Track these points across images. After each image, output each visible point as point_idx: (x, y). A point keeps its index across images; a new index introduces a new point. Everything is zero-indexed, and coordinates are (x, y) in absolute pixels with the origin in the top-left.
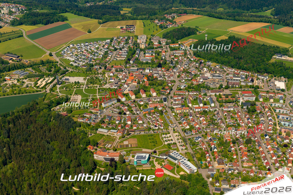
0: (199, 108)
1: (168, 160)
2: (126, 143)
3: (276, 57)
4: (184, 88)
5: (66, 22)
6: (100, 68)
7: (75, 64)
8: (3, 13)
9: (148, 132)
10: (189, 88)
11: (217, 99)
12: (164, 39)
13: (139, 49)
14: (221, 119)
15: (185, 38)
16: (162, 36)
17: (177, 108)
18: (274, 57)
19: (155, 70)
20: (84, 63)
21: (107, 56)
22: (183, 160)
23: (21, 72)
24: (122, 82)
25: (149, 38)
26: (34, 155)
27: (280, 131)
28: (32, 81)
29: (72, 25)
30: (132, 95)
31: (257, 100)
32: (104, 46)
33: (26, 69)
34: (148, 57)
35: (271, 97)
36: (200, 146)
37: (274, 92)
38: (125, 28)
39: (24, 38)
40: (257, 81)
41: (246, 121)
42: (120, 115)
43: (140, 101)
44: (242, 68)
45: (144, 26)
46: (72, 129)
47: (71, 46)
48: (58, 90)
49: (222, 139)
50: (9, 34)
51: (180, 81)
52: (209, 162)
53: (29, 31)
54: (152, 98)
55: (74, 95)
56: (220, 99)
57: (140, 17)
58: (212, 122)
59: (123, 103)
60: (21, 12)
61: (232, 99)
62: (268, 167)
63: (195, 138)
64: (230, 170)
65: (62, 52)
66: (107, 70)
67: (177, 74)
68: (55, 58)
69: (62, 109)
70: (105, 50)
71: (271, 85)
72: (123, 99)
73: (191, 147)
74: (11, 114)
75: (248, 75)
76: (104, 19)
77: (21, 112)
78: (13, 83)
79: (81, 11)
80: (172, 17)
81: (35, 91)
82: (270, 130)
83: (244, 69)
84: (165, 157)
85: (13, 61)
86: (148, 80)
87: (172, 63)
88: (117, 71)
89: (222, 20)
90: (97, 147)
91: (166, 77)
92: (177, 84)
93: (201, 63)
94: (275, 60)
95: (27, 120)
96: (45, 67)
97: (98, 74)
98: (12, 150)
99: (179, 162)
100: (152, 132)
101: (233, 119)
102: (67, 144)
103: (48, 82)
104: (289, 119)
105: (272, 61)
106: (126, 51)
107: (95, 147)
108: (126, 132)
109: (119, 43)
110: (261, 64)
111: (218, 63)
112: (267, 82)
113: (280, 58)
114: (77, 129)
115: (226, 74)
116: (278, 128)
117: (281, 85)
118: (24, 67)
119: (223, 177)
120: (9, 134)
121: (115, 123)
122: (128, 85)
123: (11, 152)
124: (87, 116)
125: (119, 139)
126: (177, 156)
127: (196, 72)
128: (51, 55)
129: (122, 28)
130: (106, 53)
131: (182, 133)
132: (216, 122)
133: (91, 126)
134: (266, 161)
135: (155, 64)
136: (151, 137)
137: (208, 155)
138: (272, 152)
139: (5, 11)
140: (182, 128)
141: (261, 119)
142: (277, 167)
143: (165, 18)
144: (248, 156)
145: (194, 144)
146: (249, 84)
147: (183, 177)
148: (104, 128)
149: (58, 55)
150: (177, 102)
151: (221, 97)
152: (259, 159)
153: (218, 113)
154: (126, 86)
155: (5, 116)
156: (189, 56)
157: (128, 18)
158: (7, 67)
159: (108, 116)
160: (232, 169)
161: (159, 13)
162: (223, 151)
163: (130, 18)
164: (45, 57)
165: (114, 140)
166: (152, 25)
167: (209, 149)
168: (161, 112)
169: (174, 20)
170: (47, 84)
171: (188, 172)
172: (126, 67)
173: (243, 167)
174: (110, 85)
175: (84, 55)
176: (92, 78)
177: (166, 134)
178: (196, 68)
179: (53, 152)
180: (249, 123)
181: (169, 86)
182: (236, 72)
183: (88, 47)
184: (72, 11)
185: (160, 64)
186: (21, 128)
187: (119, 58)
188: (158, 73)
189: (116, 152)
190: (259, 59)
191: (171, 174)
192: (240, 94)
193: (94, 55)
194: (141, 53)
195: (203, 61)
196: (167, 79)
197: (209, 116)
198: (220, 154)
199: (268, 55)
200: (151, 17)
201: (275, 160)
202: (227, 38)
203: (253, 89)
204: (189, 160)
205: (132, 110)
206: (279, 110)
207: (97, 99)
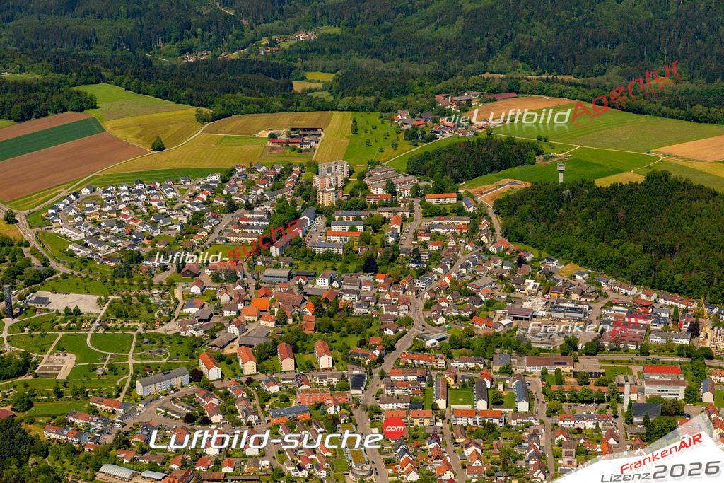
42: (187, 425)
48: (5, 334)
55: (51, 354)
108: (192, 482)
114: (32, 460)
124: (77, 421)
133: (82, 456)
148: (121, 464)
159: (147, 426)
207: (125, 369)
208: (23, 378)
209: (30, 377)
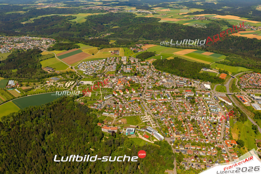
0: (161, 100)
1: (146, 132)
2: (120, 121)
3: (203, 70)
4: (151, 88)
5: (79, 49)
6: (101, 76)
7: (86, 74)
8: (43, 44)
9: (132, 115)
10: (154, 88)
11: (171, 95)
12: (137, 59)
13: (123, 65)
14: (175, 107)
15: (149, 58)
16: (135, 57)
17: (148, 100)
18: (202, 69)
19: (133, 77)
20: (91, 73)
21: (104, 68)
22: (155, 132)
23: (55, 78)
24: (115, 84)
25: (128, 58)
26: (66, 128)
27: (211, 114)
28: (62, 84)
29: (83, 51)
30: (121, 92)
31: (195, 95)
32: (102, 63)
33: (58, 76)
34: (128, 69)
35: (203, 94)
36: (164, 123)
37: (204, 91)
38: (113, 52)
39: (56, 58)
40: (193, 84)
41: (190, 108)
42: (115, 104)
43: (126, 96)
44: (184, 76)
45: (124, 51)
46: (87, 113)
47: (83, 63)
48: (77, 89)
49: (177, 119)
50: (47, 56)
51: (148, 84)
52: (171, 134)
53: (58, 54)
54: (133, 94)
56: (173, 95)
57: (121, 46)
58: (170, 109)
59: (116, 97)
60: (53, 43)
61: (180, 95)
62: (206, 137)
63: (161, 119)
64: (183, 138)
65: (78, 66)
66: (105, 77)
67: (146, 79)
68: (74, 70)
69: (80, 100)
70: (103, 65)
71: (202, 87)
72: (116, 95)
73: (159, 124)
74: (51, 103)
75: (188, 80)
76: (101, 47)
77: (57, 102)
78: (51, 84)
79: (87, 42)
80: (140, 46)
81: (64, 89)
82: (205, 114)
83: (185, 77)
84: (144, 130)
85: (50, 71)
86: (130, 83)
87: (143, 73)
88: (111, 78)
89: (169, 48)
90: (103, 123)
91: (140, 81)
92: (147, 85)
93: (160, 73)
94: (202, 71)
95: (61, 107)
96: (69, 75)
97: (100, 79)
98: (53, 125)
99: (152, 133)
100: (135, 115)
101: (182, 107)
102: (86, 122)
103: (71, 84)
104: (215, 107)
105: (201, 72)
106: (115, 66)
107: (102, 124)
108: (119, 115)
109: (111, 61)
110: (195, 74)
111: (170, 73)
112: (199, 84)
113: (206, 70)
114: (91, 113)
115: (175, 79)
116: (209, 112)
117: (208, 86)
118: (57, 75)
119: (180, 143)
120: (51, 116)
121: (113, 109)
122: (118, 86)
123: (52, 126)
124: (96, 105)
125: (116, 119)
126: (151, 130)
127: (158, 78)
128: (72, 68)
129: (112, 52)
130: (104, 67)
131: (153, 115)
132: (172, 108)
133: (99, 111)
134: (205, 133)
135: (133, 73)
136: (134, 118)
137: (169, 129)
138: (207, 127)
139: (44, 42)
140: (152, 112)
141: (199, 107)
142: (211, 137)
143: (136, 46)
144: (193, 130)
145: (160, 122)
146: (189, 86)
147: (156, 143)
148: (106, 112)
149: (76, 68)
150: (148, 97)
151: (173, 94)
152: (200, 131)
153: (173, 103)
154: (117, 87)
155: (48, 105)
156: (152, 69)
157: (114, 46)
158: (47, 75)
159: (108, 105)
160: (185, 138)
161: (132, 43)
162: (178, 127)
163: (116, 47)
164: (68, 69)
165: (113, 119)
166: (129, 50)
167: (170, 125)
168: (139, 103)
169: (141, 48)
170: (71, 85)
171: (159, 139)
172: (116, 75)
173: (191, 136)
174: (108, 86)
175: (91, 68)
176: (97, 82)
177: (143, 116)
178: (157, 76)
179: (78, 127)
180: (192, 109)
181: (142, 87)
182: (181, 78)
183: (93, 63)
184: (82, 42)
185: (136, 73)
186: (58, 112)
187: (112, 70)
188: (135, 79)
189: (115, 127)
190: (194, 71)
191: (148, 141)
192: (184, 92)
193: (97, 68)
194: (124, 67)
195: (161, 72)
196: (141, 83)
197: (168, 105)
198: (177, 128)
199: (198, 69)
200: (128, 46)
201: (210, 132)
202: (173, 58)
203: (192, 89)
204: (158, 132)
205: (122, 101)
206: (209, 101)
207: (100, 94)
208: (83, 97)
209: (84, 97)
